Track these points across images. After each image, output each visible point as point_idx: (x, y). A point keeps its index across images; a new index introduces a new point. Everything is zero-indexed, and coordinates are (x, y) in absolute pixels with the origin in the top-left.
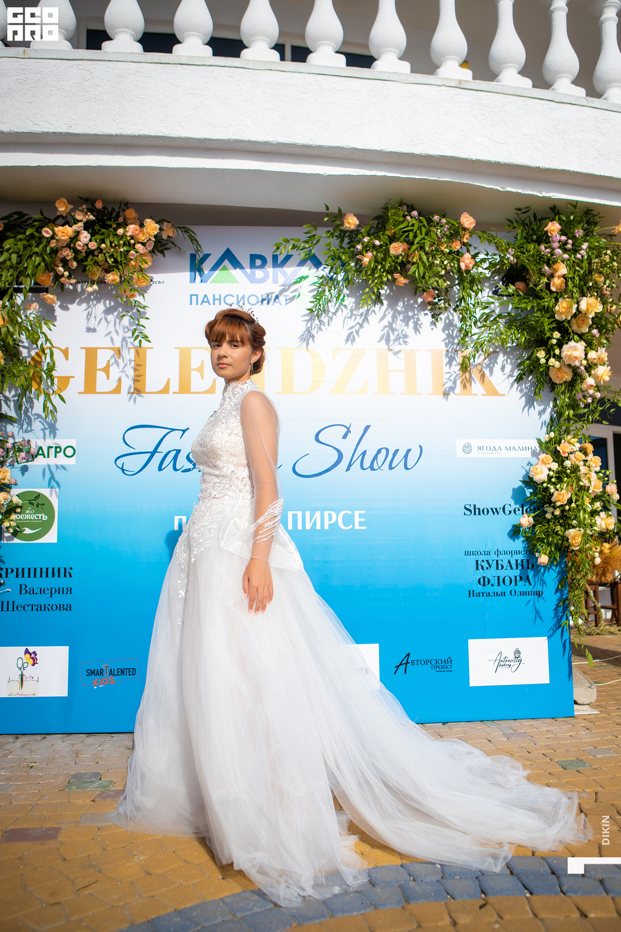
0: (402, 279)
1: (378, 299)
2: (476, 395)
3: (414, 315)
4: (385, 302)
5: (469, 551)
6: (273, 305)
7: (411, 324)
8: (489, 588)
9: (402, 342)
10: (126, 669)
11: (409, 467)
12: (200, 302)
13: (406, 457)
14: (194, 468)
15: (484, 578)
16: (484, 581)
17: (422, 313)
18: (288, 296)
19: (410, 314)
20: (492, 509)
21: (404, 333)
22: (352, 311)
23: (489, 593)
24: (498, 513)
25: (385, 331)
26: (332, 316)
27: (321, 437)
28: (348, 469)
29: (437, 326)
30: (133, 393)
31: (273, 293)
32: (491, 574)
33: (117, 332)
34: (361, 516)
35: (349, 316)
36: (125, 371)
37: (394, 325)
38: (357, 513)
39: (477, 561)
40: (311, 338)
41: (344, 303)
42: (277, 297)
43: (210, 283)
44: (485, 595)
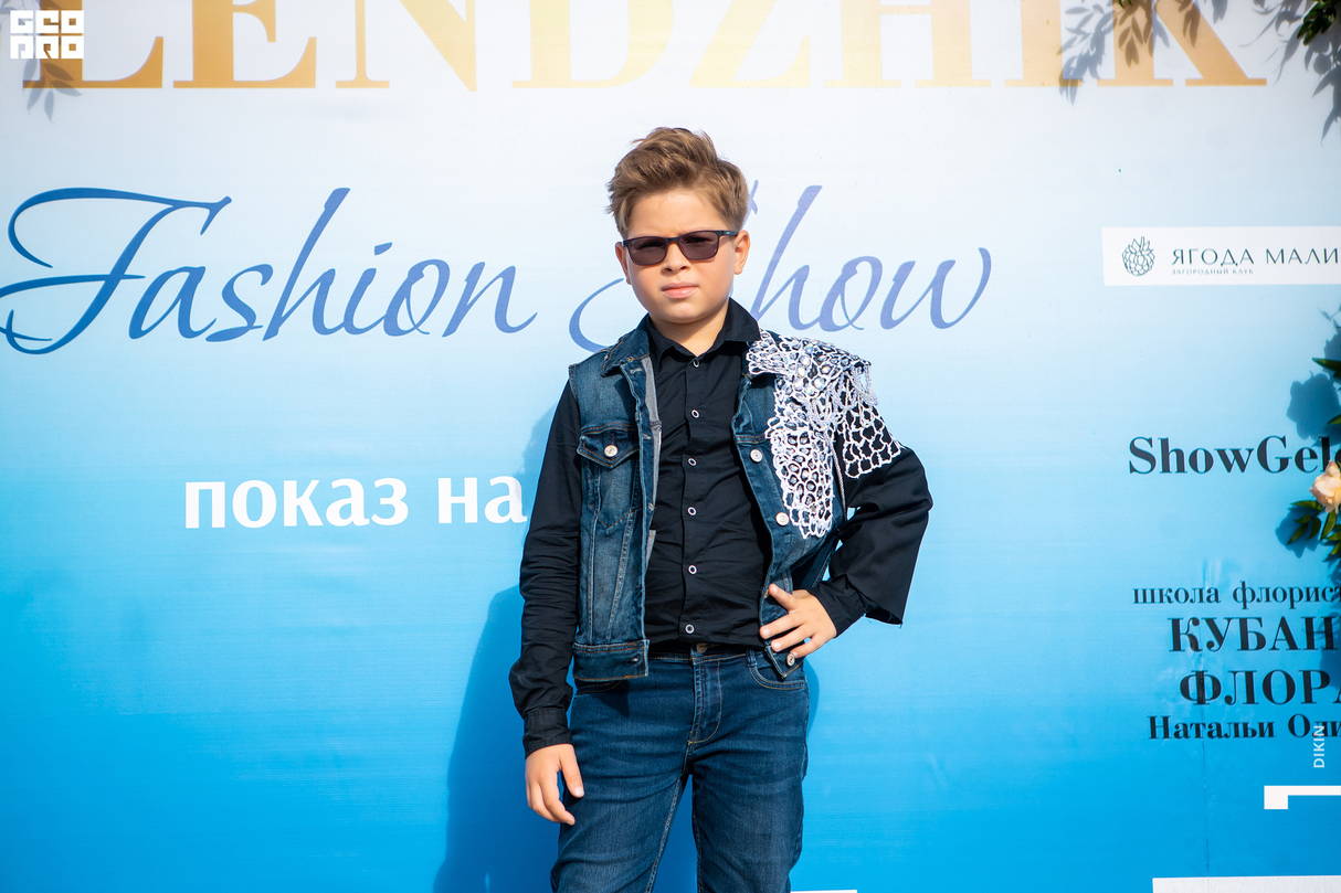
2: (1169, 82)
5: (1148, 588)
8: (1215, 711)
11: (947, 318)
13: (937, 285)
14: (251, 326)
15: (1200, 676)
16: (1200, 688)
20: (1222, 453)
23: (1219, 726)
24: (1243, 467)
30: (39, 84)
32: (1223, 663)
39: (1176, 623)
44: (1204, 732)
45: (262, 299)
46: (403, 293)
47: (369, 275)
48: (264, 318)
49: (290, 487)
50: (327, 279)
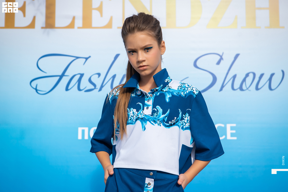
11: (273, 88)
13: (270, 79)
14: (95, 88)
27: (198, 64)
28: (221, 90)
30: (45, 28)
34: (232, 128)
38: (229, 126)
45: (98, 81)
47: (124, 76)
48: (98, 86)
50: (114, 76)
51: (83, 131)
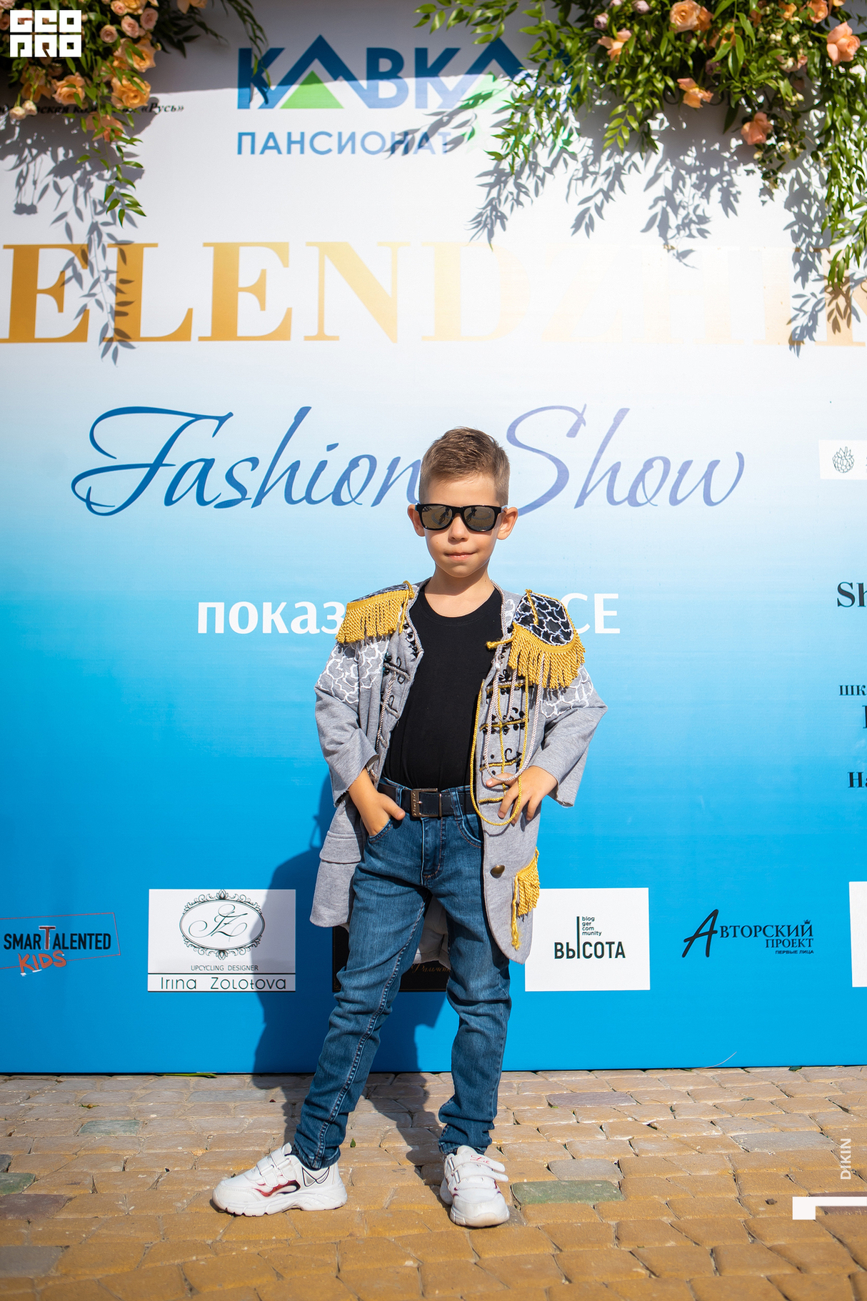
0: (697, 90)
1: (643, 141)
2: (862, 344)
3: (723, 174)
4: (660, 146)
5: (850, 685)
6: (415, 153)
7: (716, 193)
9: (695, 232)
10: (91, 935)
11: (714, 499)
12: (259, 147)
13: (708, 477)
14: (243, 498)
17: (742, 169)
18: (449, 134)
19: (714, 172)
21: (699, 212)
22: (585, 164)
25: (658, 209)
26: (544, 175)
27: (520, 434)
28: (580, 503)
29: (774, 197)
30: (111, 340)
31: (417, 130)
33: (79, 213)
34: (608, 605)
35: (580, 175)
36: (94, 295)
37: (678, 197)
38: (599, 599)
40: (498, 221)
41: (570, 148)
42: (426, 137)
43: (284, 107)
45: (251, 480)
46: (345, 477)
47: (323, 465)
48: (252, 493)
49: (267, 606)
50: (295, 467)
51: (211, 612)
